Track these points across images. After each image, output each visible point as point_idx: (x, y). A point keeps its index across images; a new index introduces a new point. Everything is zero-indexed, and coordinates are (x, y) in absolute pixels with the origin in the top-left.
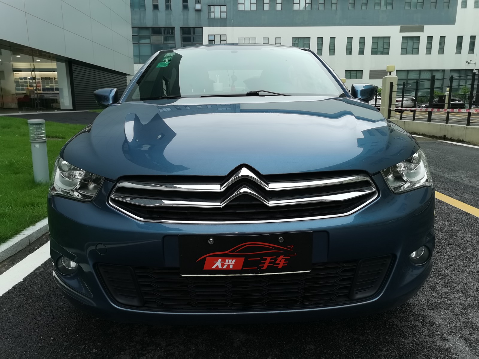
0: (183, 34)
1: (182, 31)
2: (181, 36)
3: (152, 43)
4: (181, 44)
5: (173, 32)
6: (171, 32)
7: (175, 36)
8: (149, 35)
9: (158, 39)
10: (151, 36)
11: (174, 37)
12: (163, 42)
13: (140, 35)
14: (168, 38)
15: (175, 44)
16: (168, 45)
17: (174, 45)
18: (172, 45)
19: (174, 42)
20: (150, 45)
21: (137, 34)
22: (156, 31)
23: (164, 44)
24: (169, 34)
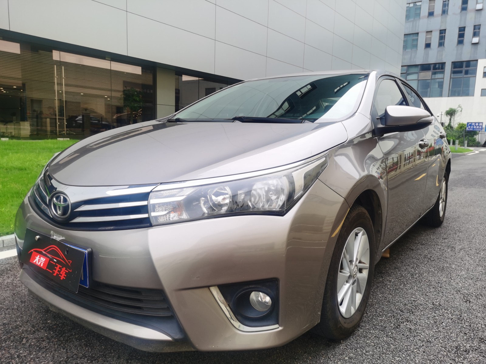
0: (454, 68)
1: (453, 66)
2: (451, 70)
3: (419, 79)
4: (450, 78)
5: (443, 67)
6: (440, 67)
7: (445, 71)
8: (418, 72)
9: (427, 75)
10: (420, 72)
11: (443, 72)
12: (431, 78)
13: (408, 72)
14: (437, 73)
15: (443, 78)
16: (436, 79)
17: (442, 80)
18: (440, 79)
19: (443, 77)
20: (417, 81)
21: (405, 72)
22: (425, 67)
23: (432, 79)
24: (439, 69)
